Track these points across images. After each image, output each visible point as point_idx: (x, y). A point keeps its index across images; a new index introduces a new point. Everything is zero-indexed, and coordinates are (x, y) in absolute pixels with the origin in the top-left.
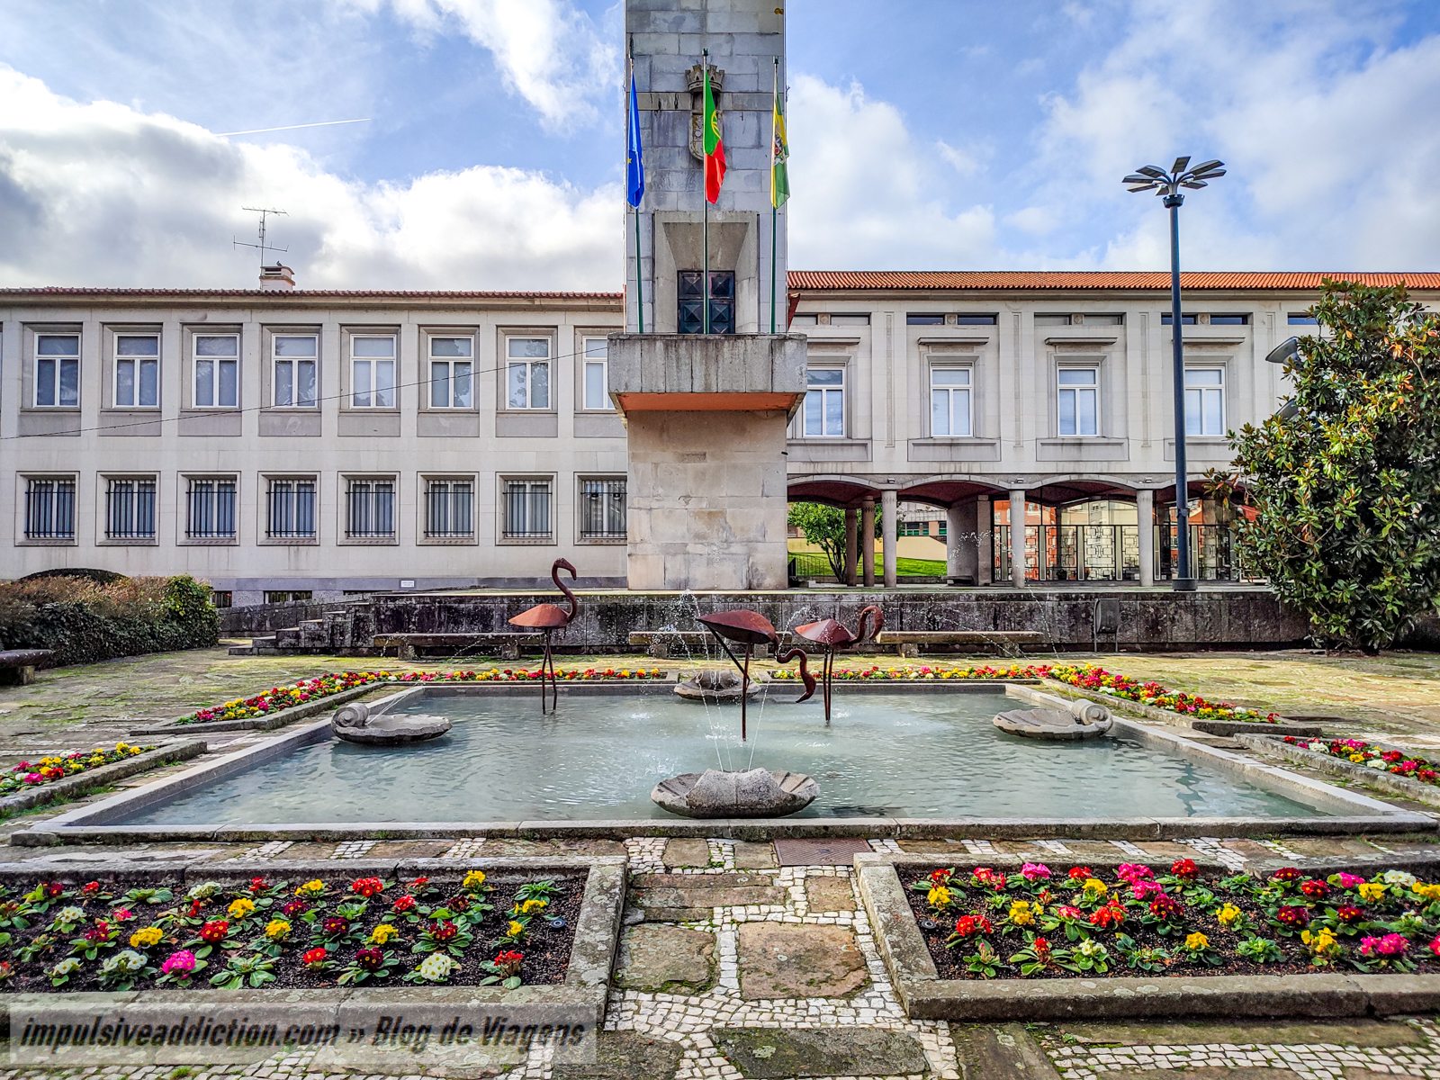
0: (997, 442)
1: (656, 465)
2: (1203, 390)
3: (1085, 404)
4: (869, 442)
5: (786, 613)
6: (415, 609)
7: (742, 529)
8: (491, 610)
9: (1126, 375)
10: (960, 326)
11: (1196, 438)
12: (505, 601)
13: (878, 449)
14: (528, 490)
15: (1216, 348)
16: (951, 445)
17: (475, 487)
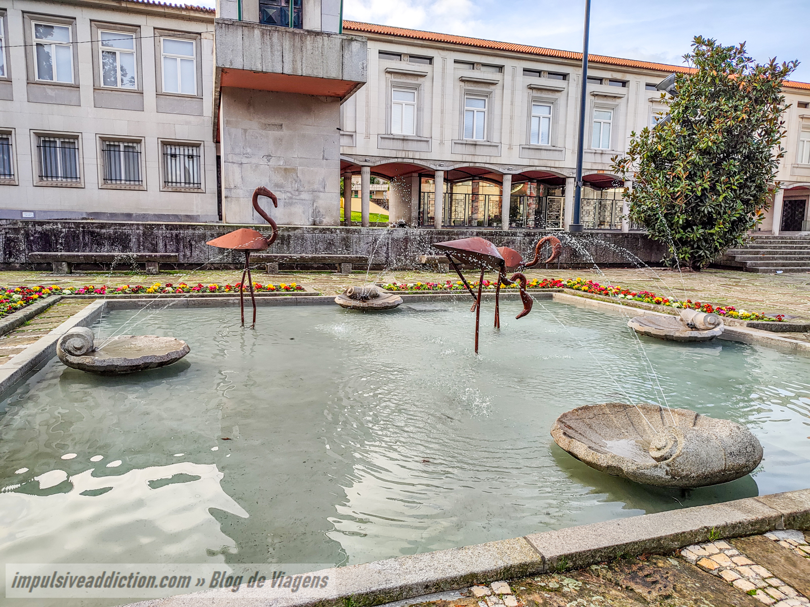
0: (430, 140)
1: (245, 130)
2: (541, 117)
3: (479, 120)
4: (354, 134)
5: (356, 242)
6: (61, 232)
7: (309, 182)
8: (129, 235)
9: (502, 104)
10: (410, 63)
11: (536, 145)
12: (141, 228)
13: (360, 139)
14: (122, 149)
15: (550, 93)
16: (403, 140)
17: (79, 144)
